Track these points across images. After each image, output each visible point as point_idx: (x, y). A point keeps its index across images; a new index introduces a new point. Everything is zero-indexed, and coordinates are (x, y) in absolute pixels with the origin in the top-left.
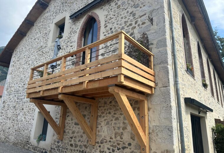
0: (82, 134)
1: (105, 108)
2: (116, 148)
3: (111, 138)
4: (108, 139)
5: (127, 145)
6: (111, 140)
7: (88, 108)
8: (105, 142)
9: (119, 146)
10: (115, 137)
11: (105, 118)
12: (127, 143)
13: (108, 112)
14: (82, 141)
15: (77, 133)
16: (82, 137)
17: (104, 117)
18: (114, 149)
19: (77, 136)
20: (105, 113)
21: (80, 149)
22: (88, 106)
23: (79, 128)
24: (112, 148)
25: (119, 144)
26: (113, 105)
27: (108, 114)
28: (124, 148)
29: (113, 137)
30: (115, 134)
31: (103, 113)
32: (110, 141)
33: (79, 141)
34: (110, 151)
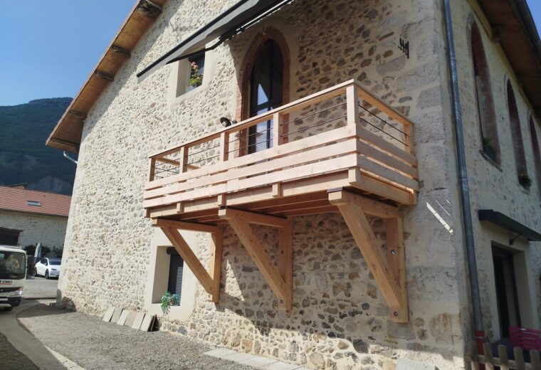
0: (260, 288)
1: (309, 235)
2: (338, 315)
3: (325, 295)
4: (319, 297)
5: (360, 308)
6: (325, 299)
7: (270, 236)
8: (313, 304)
9: (342, 311)
10: (335, 293)
11: (311, 256)
12: (359, 305)
13: (316, 243)
14: (262, 304)
15: (250, 287)
16: (260, 294)
17: (307, 254)
18: (333, 315)
19: (250, 294)
20: (310, 245)
21: (259, 320)
22: (270, 232)
23: (253, 278)
24: (328, 314)
25: (342, 307)
26: (327, 230)
27: (316, 249)
28: (353, 314)
29: (330, 293)
30: (334, 287)
31: (305, 246)
32: (323, 302)
33: (256, 303)
34: (323, 321)
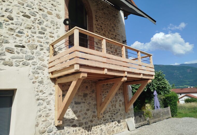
0: (85, 111)
1: (104, 88)
2: (113, 114)
3: (110, 109)
4: (108, 110)
5: (118, 111)
6: (110, 110)
8: (107, 113)
9: (114, 113)
10: (112, 108)
11: (105, 96)
12: (118, 110)
13: (106, 91)
14: (87, 118)
15: (80, 112)
16: (86, 114)
18: (112, 115)
19: (81, 115)
20: (105, 92)
21: (86, 126)
22: (89, 86)
23: (81, 107)
24: (111, 115)
25: (114, 111)
26: (109, 87)
28: (117, 113)
30: (112, 106)
31: (103, 92)
32: (109, 111)
33: (84, 118)
34: (110, 118)
